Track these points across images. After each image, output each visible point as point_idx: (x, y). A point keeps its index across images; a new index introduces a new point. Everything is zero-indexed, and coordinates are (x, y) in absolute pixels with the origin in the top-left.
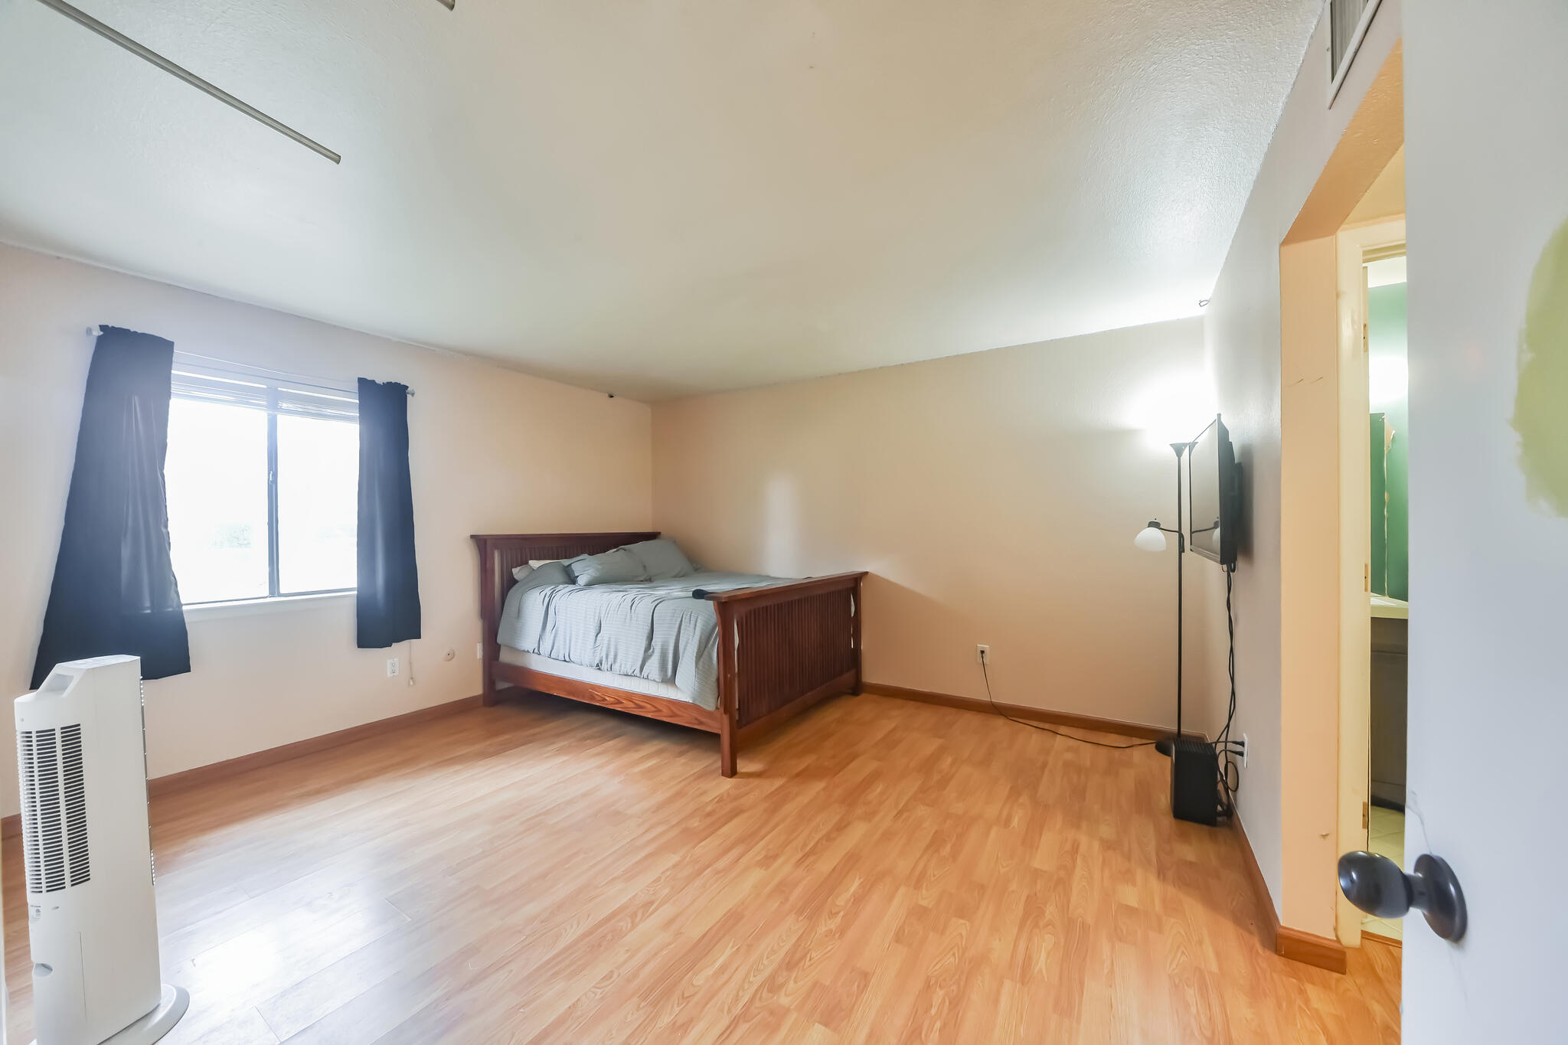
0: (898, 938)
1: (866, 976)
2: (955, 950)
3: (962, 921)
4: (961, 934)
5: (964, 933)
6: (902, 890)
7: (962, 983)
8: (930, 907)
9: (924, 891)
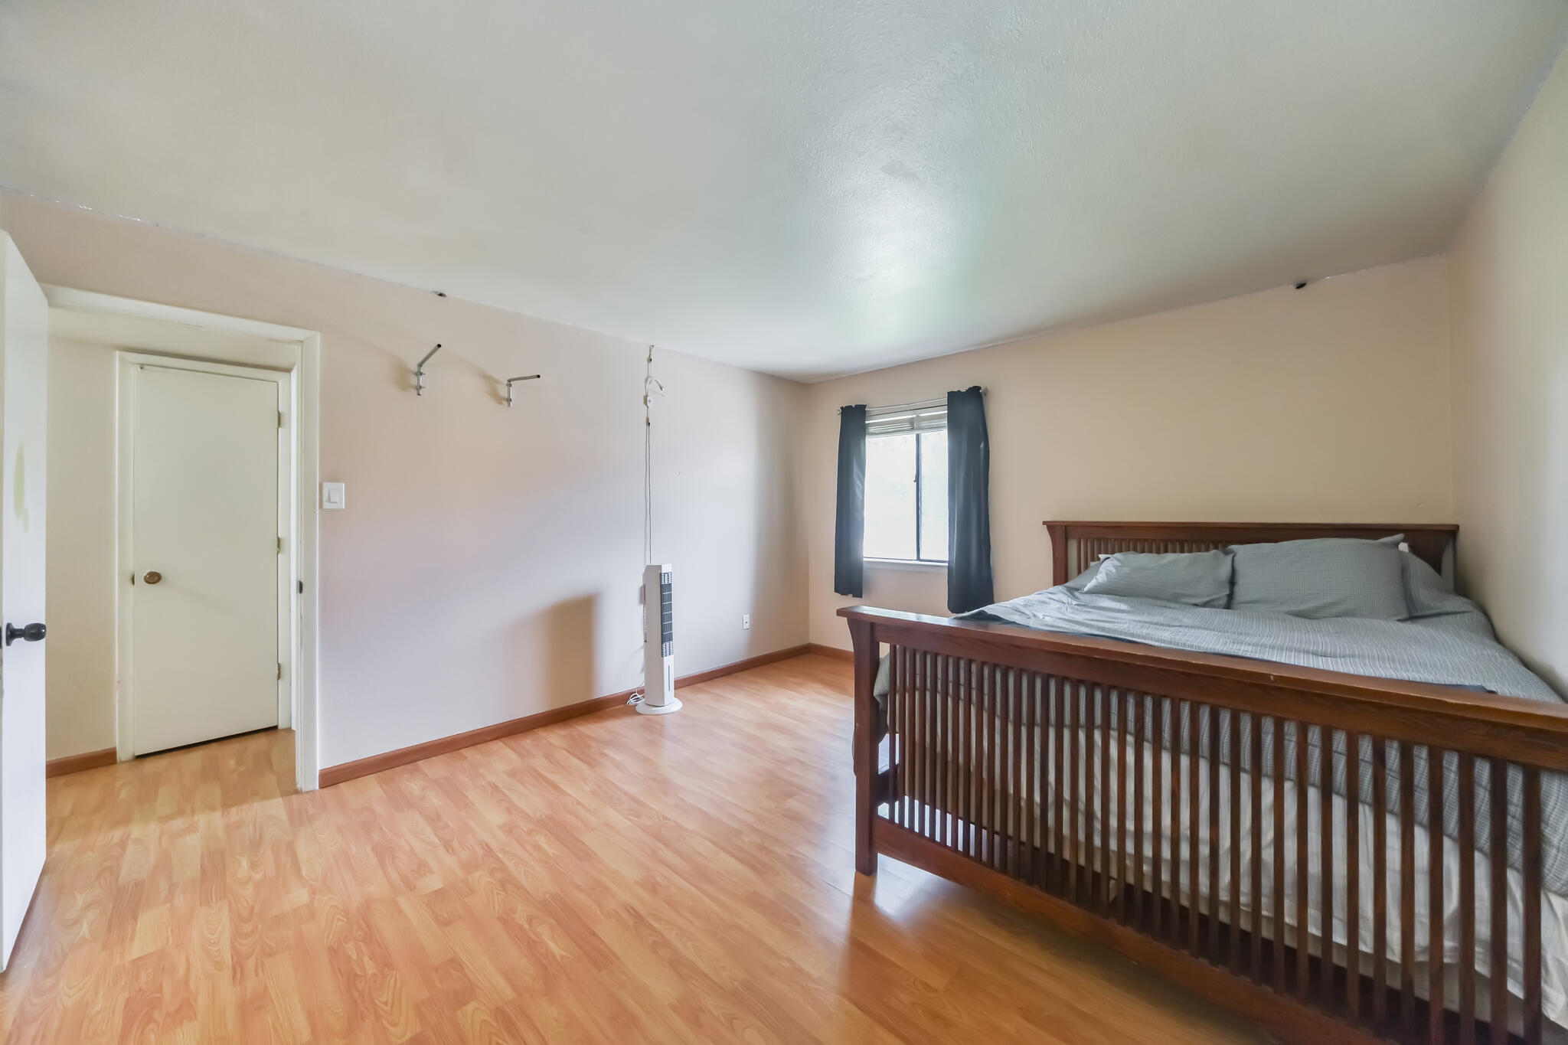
0: (454, 962)
1: (445, 924)
2: (388, 1009)
3: (408, 1036)
4: (395, 1025)
5: (392, 1029)
6: (509, 993)
7: (356, 994)
8: (459, 1013)
9: (485, 1017)
